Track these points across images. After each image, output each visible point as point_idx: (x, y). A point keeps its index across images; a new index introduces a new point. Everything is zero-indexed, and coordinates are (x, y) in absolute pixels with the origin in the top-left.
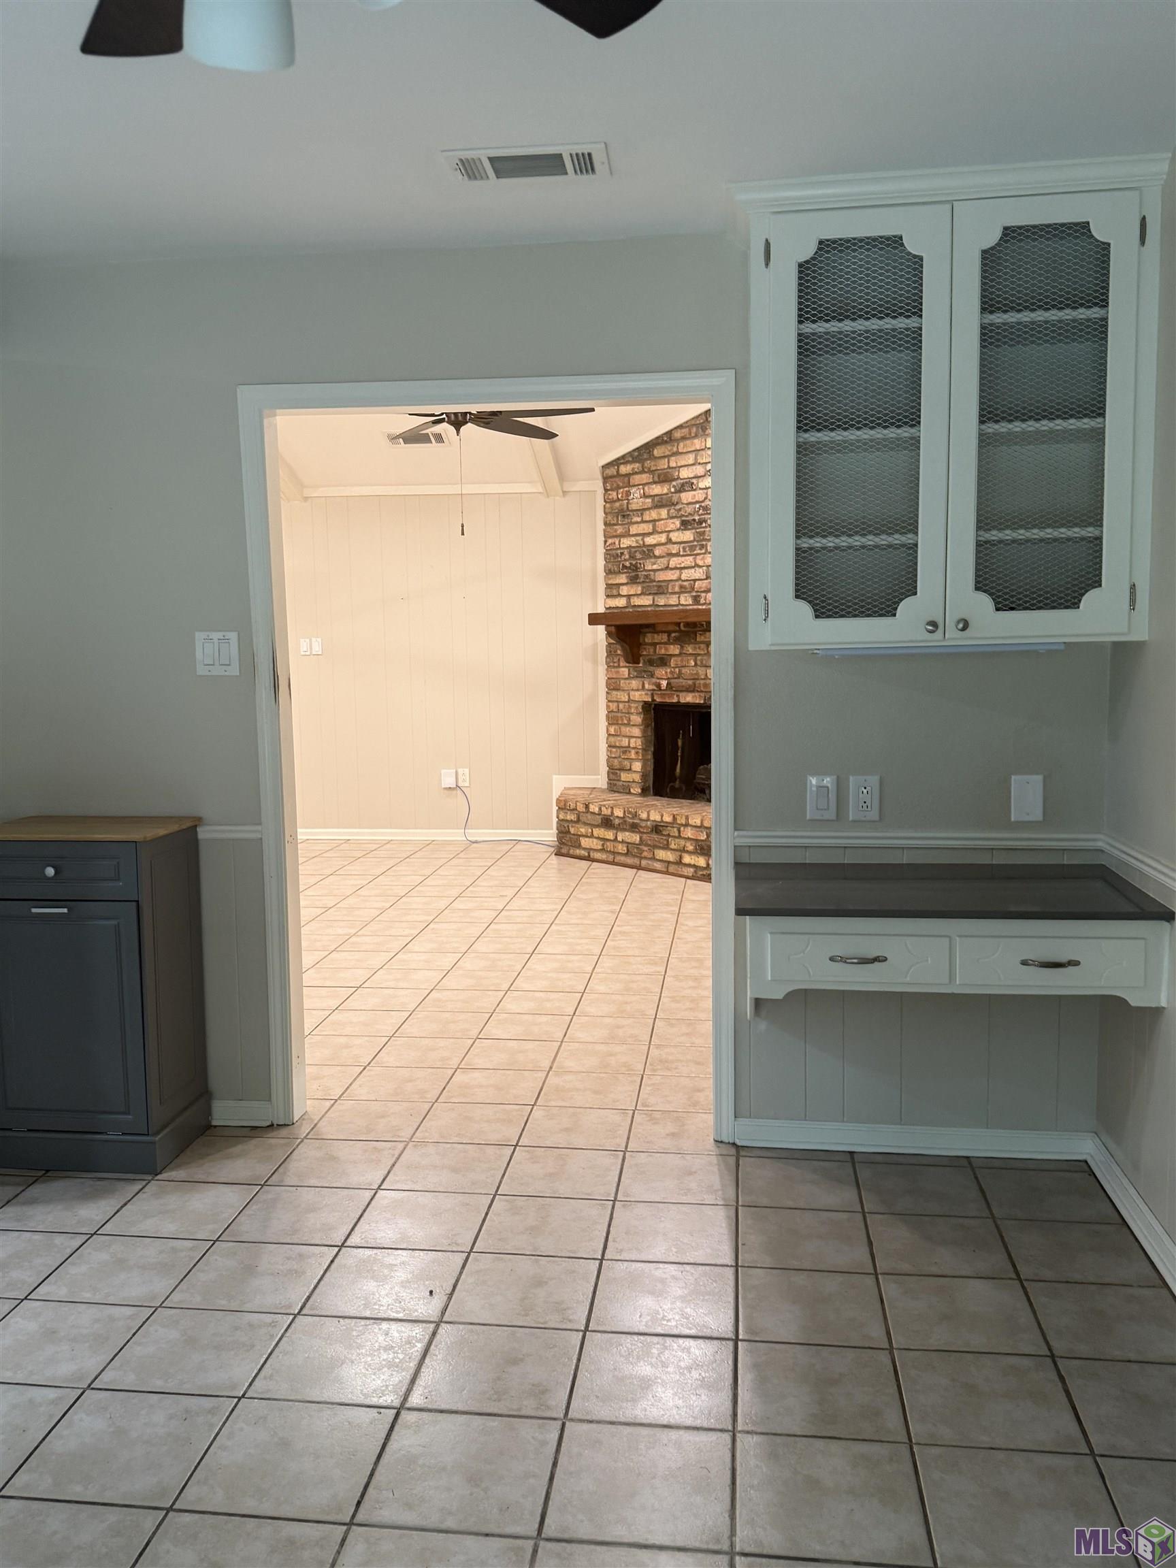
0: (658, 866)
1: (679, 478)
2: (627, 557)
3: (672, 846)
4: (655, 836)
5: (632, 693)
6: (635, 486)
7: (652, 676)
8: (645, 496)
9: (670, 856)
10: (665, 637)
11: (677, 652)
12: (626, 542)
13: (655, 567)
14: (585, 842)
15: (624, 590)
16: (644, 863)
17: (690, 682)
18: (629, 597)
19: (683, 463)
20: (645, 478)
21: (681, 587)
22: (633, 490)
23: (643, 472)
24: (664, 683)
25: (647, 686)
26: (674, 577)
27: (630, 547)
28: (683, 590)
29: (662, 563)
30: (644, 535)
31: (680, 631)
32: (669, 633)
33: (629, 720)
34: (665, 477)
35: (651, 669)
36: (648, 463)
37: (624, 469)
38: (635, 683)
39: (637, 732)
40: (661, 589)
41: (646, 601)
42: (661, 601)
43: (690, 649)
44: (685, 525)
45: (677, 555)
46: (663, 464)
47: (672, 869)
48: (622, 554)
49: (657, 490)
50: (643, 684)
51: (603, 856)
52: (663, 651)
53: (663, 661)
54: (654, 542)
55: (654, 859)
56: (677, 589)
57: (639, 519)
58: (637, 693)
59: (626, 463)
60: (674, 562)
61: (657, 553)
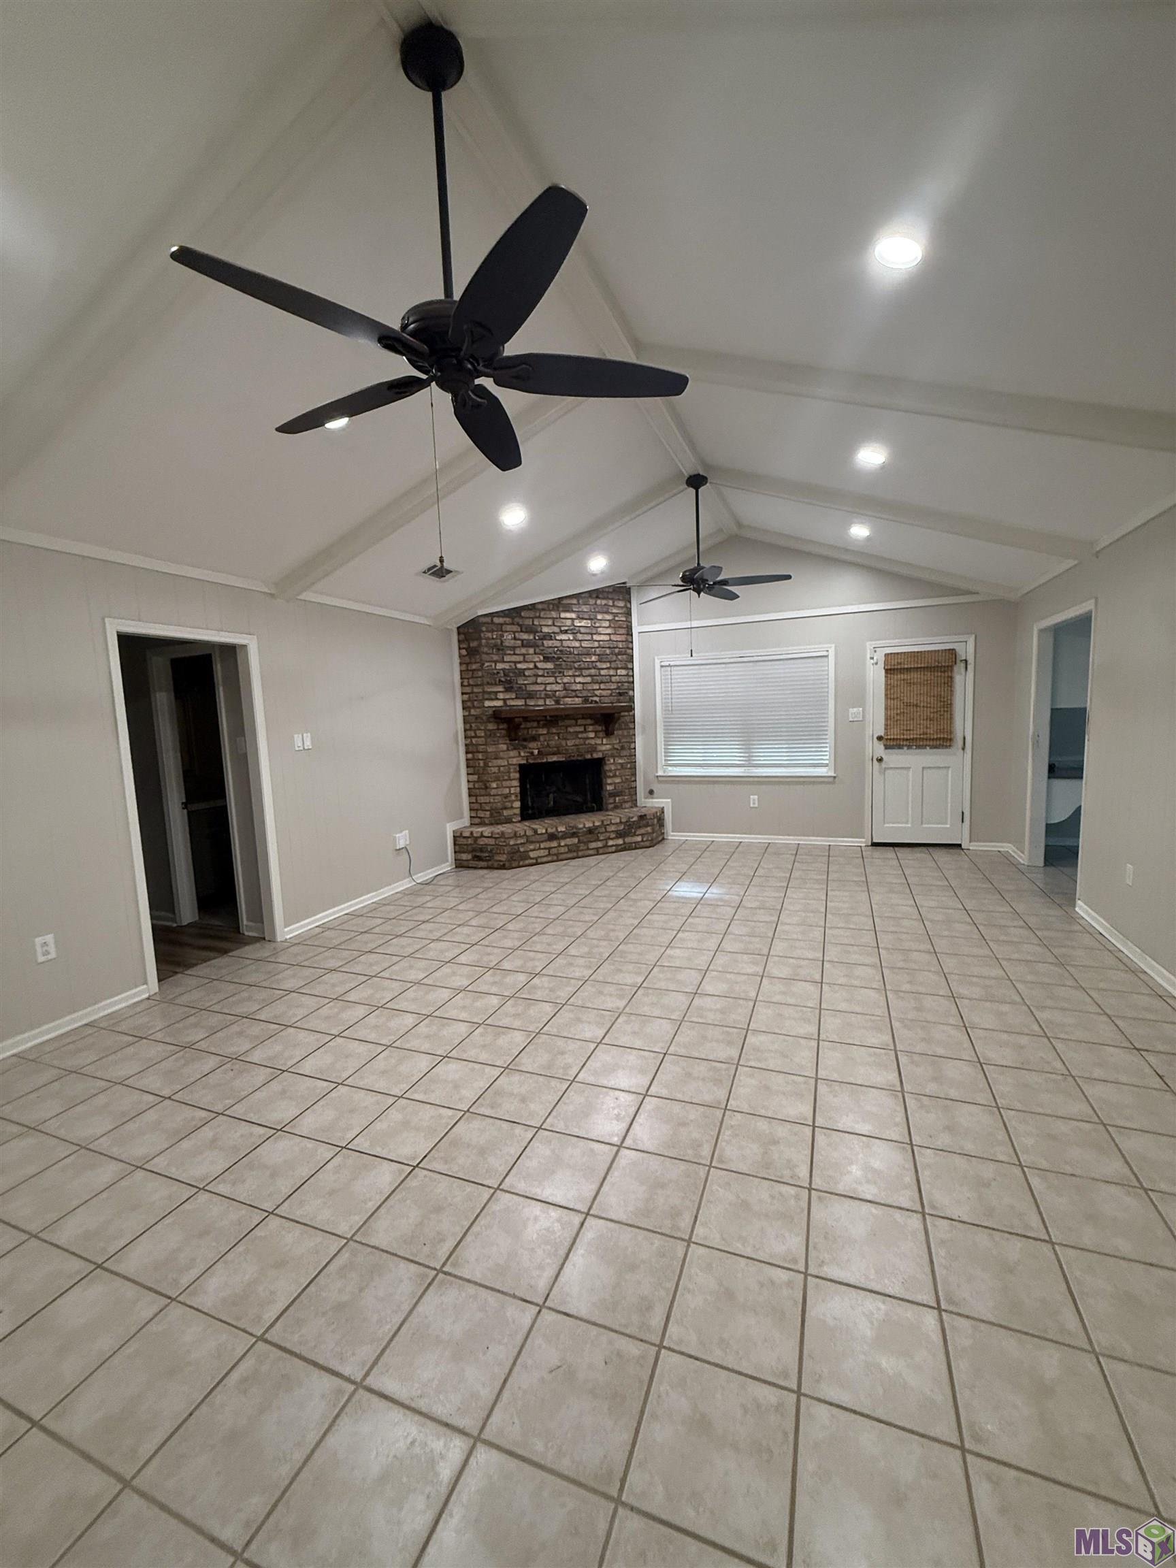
0: (591, 852)
1: (541, 632)
2: (502, 675)
3: (601, 838)
4: (590, 836)
5: (510, 760)
6: (507, 632)
7: (525, 747)
8: (515, 638)
9: (600, 844)
10: (535, 724)
11: (545, 732)
12: (500, 666)
13: (526, 682)
14: (532, 854)
15: (501, 696)
16: (580, 854)
17: (555, 749)
18: (505, 700)
19: (544, 623)
20: (515, 628)
21: (546, 695)
22: (506, 634)
23: (513, 624)
24: (536, 752)
25: (522, 754)
26: (542, 689)
27: (503, 670)
28: (547, 696)
29: (532, 680)
30: (515, 663)
31: (546, 720)
32: (538, 722)
33: (509, 777)
34: (531, 630)
35: (525, 743)
36: (517, 620)
37: (496, 620)
38: (512, 753)
39: (516, 783)
40: (531, 695)
41: (520, 702)
42: (532, 703)
43: (554, 730)
44: (546, 659)
45: (543, 676)
46: (529, 622)
47: (601, 851)
48: (498, 673)
49: (525, 636)
50: (519, 753)
51: (549, 858)
52: (534, 732)
53: (534, 738)
54: (525, 667)
55: (588, 849)
56: (543, 696)
57: (512, 652)
58: (515, 760)
59: (498, 617)
60: (540, 680)
61: (527, 673)
